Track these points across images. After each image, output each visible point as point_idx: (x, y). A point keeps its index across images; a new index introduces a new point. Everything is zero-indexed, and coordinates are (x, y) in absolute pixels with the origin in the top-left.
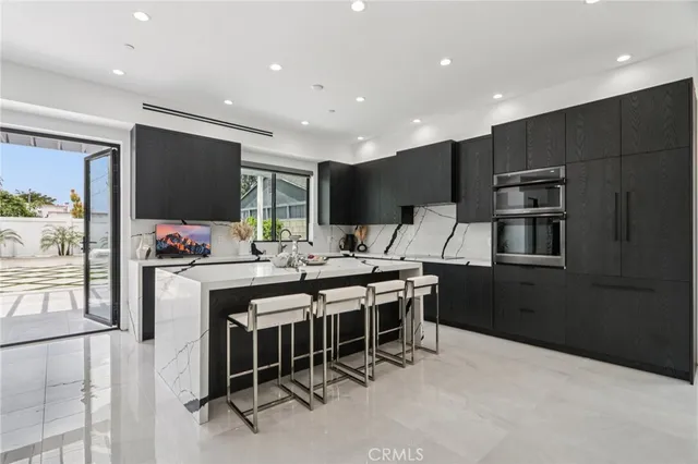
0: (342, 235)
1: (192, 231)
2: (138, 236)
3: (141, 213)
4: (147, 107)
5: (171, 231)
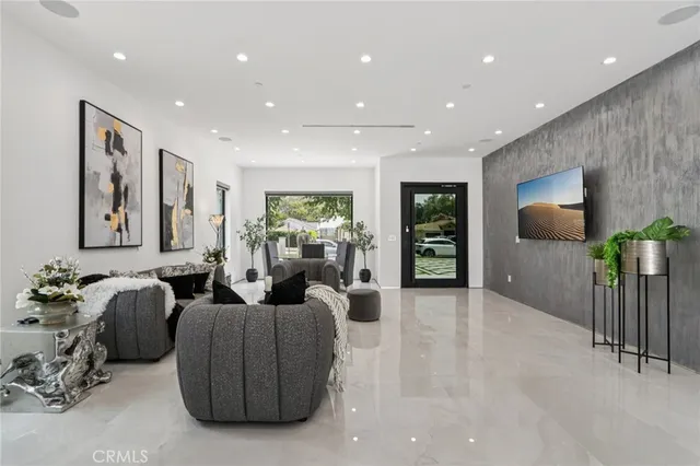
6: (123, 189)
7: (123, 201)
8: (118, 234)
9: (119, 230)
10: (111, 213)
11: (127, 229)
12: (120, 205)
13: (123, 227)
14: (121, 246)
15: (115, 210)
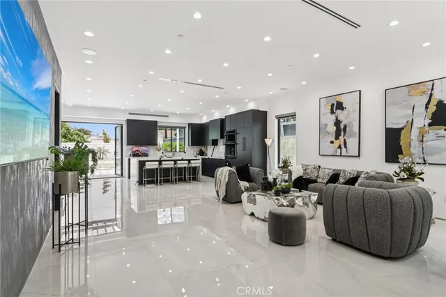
0: (199, 150)
1: (143, 149)
2: (128, 150)
3: (128, 144)
4: (130, 114)
5: (137, 149)
6: (342, 127)
7: (342, 133)
8: (339, 150)
9: (340, 147)
10: (334, 140)
11: (346, 147)
12: (340, 135)
13: (343, 146)
14: (341, 155)
15: (337, 138)
